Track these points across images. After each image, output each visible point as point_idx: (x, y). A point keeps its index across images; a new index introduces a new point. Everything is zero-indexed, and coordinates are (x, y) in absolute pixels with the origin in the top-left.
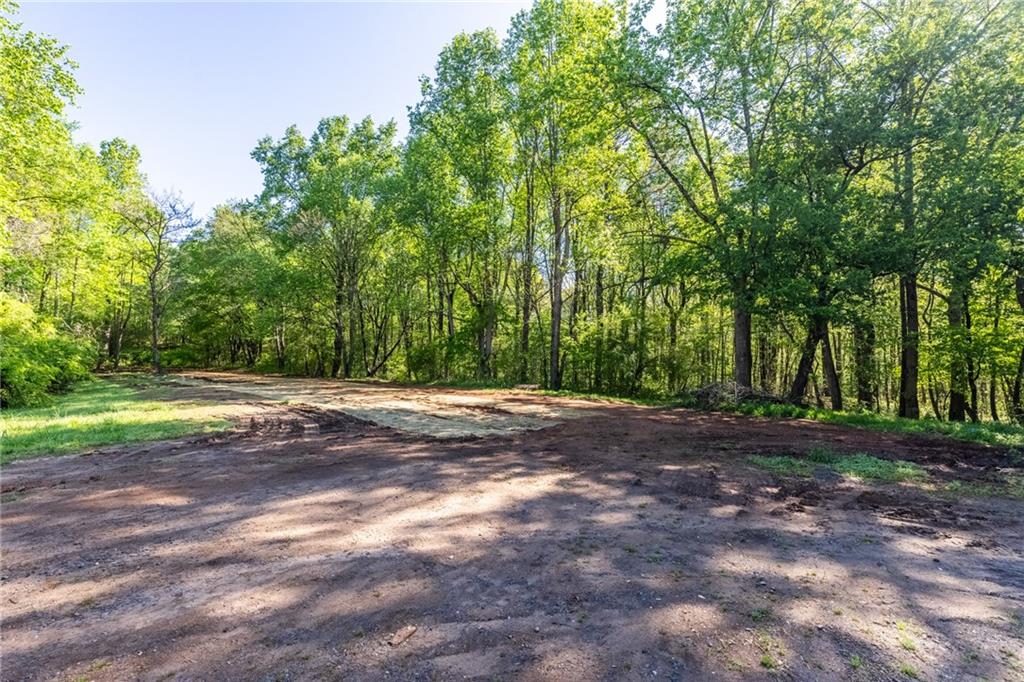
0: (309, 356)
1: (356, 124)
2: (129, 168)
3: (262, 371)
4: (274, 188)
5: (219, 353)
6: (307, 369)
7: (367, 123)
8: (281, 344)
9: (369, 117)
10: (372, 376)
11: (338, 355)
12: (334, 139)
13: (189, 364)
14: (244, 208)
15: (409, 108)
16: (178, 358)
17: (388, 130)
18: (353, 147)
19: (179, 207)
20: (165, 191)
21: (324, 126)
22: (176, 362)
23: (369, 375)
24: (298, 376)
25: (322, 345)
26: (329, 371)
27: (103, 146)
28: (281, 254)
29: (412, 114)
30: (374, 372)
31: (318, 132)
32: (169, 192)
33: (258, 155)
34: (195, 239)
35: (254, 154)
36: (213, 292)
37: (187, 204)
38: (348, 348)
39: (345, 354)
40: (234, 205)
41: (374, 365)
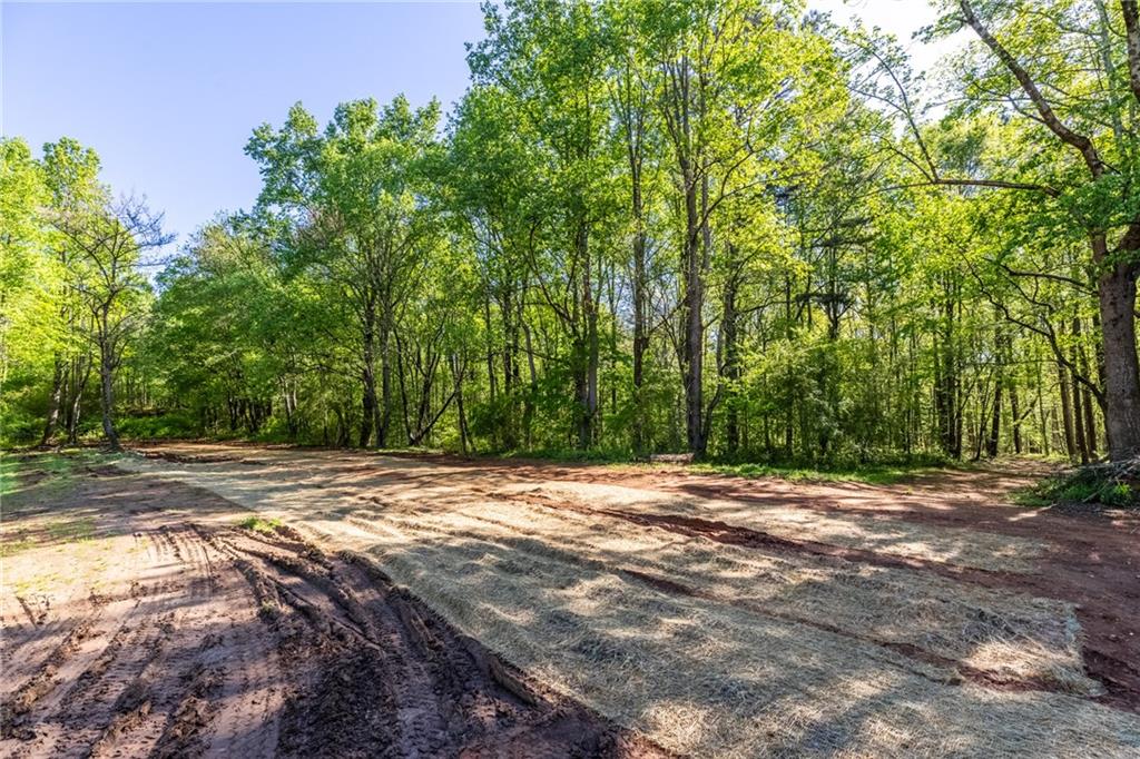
0: (329, 418)
1: (386, 107)
2: (84, 176)
3: (268, 441)
4: (276, 192)
5: (216, 418)
6: (326, 436)
7: (399, 103)
8: (292, 402)
9: (402, 96)
10: (417, 445)
11: (368, 416)
12: (357, 126)
13: (179, 433)
14: (237, 223)
15: (469, 47)
16: (166, 426)
17: (430, 113)
18: (383, 134)
19: (143, 218)
20: (122, 196)
21: (342, 114)
22: (163, 431)
23: (413, 443)
24: (313, 447)
25: (346, 404)
26: (355, 438)
27: (46, 148)
28: (286, 278)
29: (473, 54)
30: (419, 438)
31: (335, 122)
32: (128, 197)
33: (254, 149)
34: (178, 269)
35: (248, 148)
36: (201, 338)
37: (153, 213)
38: (381, 408)
39: (377, 415)
40: (225, 219)
41: (419, 428)
